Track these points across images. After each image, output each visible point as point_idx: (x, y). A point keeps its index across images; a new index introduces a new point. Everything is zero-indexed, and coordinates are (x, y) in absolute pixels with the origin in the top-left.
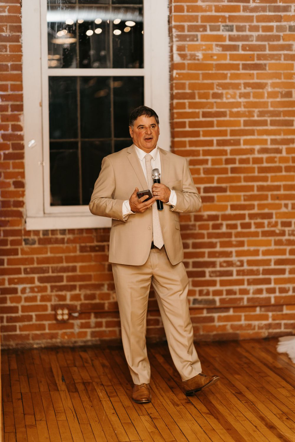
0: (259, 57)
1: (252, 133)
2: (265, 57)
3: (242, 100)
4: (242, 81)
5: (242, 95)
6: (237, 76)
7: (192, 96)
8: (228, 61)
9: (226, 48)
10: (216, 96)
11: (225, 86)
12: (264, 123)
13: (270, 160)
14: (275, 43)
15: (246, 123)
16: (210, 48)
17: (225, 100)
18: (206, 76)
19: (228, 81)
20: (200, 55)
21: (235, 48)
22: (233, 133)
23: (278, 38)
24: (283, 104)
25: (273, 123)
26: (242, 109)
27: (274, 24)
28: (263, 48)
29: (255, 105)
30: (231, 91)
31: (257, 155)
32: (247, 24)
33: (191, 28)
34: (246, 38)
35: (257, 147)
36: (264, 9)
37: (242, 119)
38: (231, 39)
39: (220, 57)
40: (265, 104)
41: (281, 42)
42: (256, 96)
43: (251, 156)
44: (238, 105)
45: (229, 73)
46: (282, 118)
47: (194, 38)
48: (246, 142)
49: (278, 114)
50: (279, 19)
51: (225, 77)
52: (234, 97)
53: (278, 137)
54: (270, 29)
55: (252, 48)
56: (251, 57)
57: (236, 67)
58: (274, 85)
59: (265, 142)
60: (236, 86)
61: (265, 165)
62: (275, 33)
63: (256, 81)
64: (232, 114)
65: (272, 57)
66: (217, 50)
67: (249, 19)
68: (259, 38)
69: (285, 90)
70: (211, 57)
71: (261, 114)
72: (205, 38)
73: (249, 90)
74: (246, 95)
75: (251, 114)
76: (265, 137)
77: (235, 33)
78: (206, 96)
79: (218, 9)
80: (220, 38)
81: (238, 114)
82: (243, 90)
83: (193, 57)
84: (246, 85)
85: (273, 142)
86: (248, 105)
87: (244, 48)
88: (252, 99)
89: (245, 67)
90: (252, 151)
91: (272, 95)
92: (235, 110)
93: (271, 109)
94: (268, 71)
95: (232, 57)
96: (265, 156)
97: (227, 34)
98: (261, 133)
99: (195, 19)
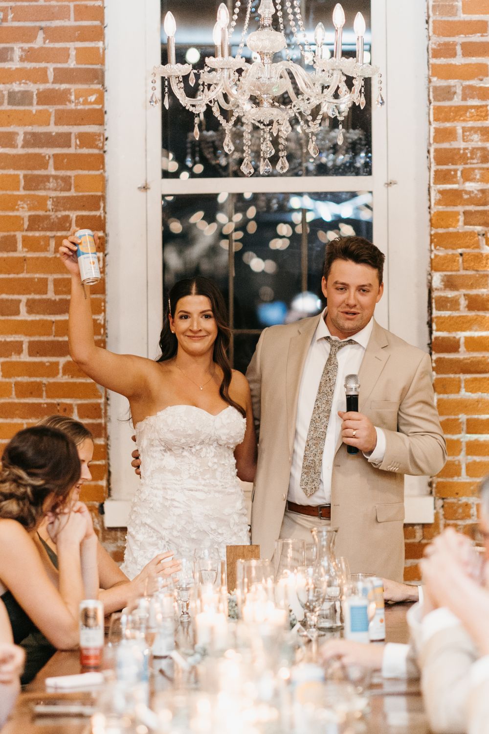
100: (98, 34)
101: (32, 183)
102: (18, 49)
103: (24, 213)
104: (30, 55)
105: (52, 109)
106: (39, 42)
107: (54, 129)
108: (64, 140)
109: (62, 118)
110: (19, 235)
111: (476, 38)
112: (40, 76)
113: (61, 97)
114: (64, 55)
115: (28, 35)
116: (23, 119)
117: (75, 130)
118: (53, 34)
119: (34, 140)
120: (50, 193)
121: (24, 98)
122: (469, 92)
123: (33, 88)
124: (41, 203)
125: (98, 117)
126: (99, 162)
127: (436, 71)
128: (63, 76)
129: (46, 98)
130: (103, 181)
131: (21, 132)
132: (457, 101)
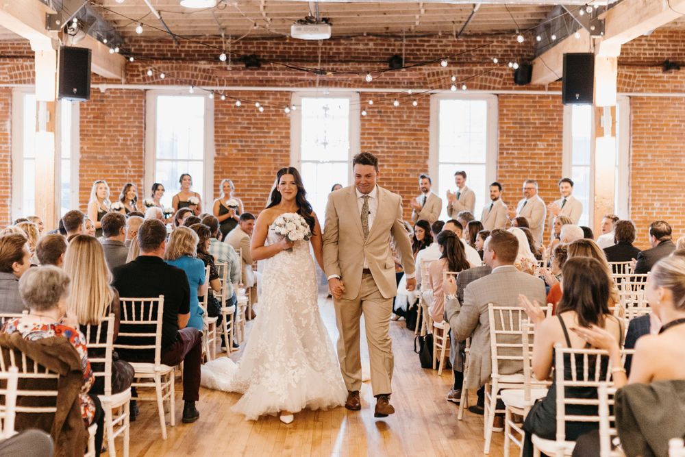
0: (255, 155)
1: (251, 190)
2: (258, 155)
3: (246, 175)
4: (246, 166)
5: (246, 173)
6: (244, 164)
7: (222, 173)
8: (240, 157)
9: (239, 150)
10: (234, 173)
11: (238, 168)
12: (257, 186)
13: (259, 204)
14: (263, 149)
15: (248, 186)
16: (231, 150)
17: (238, 175)
18: (229, 163)
19: (240, 166)
20: (226, 154)
21: (244, 150)
22: (242, 190)
23: (264, 146)
24: (267, 177)
25: (261, 186)
26: (246, 179)
27: (263, 140)
28: (256, 151)
29: (252, 177)
30: (241, 171)
31: (253, 201)
32: (250, 140)
33: (223, 141)
34: (249, 146)
35: (253, 198)
36: (258, 132)
37: (246, 184)
38: (242, 146)
39: (236, 154)
40: (257, 177)
41: (266, 148)
42: (254, 173)
43: (250, 202)
44: (245, 177)
45: (240, 162)
46: (266, 184)
47: (224, 146)
48: (248, 195)
49: (264, 182)
50: (265, 137)
51: (238, 164)
52: (242, 173)
53: (263, 193)
54: (261, 142)
55: (252, 151)
56: (251, 155)
57: (244, 159)
58: (262, 168)
59: (257, 195)
60: (243, 169)
61: (257, 206)
62: (263, 144)
63: (253, 166)
64: (241, 182)
65: (262, 155)
66: (235, 152)
67: (251, 137)
68: (256, 146)
69: (267, 171)
70: (232, 154)
71: (255, 182)
72: (229, 146)
73: (250, 170)
74: (248, 173)
75: (250, 182)
76: (257, 193)
77: (244, 143)
78: (229, 173)
79: (235, 132)
80: (236, 146)
81: (245, 182)
82: (247, 171)
83: (223, 154)
84: (248, 168)
85: (261, 195)
86: (249, 177)
87: (248, 150)
88: (251, 175)
89: (248, 159)
90: (251, 199)
91: (261, 173)
92: (243, 180)
93: (260, 180)
94: (260, 161)
95: (242, 155)
96: (257, 202)
97: (240, 144)
98: (255, 191)
99: (225, 136)
100: (289, 128)
101: (275, 160)
102: (272, 131)
103: (273, 166)
104: (274, 133)
105: (279, 144)
106: (277, 130)
107: (279, 149)
108: (281, 151)
109: (282, 146)
110: (272, 171)
111: (370, 131)
112: (277, 137)
113: (281, 142)
114: (282, 133)
115: (274, 128)
116: (274, 146)
117: (284, 149)
118: (279, 128)
119: (275, 151)
120: (278, 162)
121: (273, 142)
122: (368, 143)
123: (275, 140)
124: (276, 164)
125: (288, 146)
126: (288, 156)
127: (362, 138)
128: (282, 137)
129: (278, 142)
130: (289, 160)
131: (272, 149)
132: (365, 145)
